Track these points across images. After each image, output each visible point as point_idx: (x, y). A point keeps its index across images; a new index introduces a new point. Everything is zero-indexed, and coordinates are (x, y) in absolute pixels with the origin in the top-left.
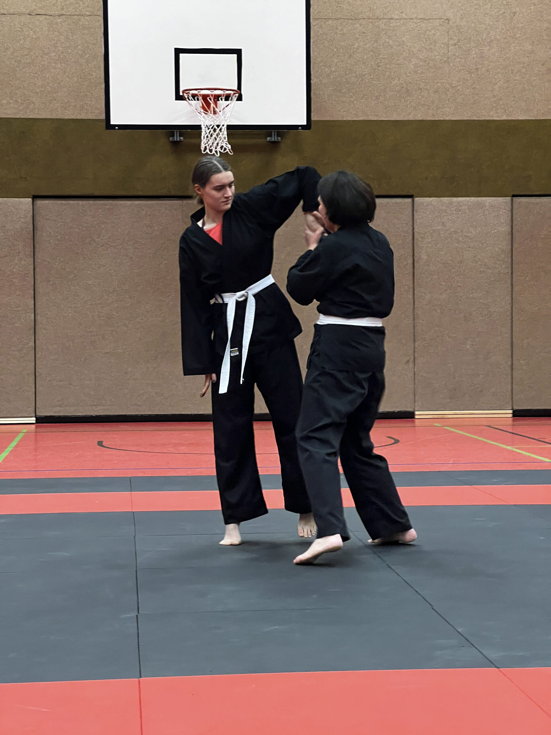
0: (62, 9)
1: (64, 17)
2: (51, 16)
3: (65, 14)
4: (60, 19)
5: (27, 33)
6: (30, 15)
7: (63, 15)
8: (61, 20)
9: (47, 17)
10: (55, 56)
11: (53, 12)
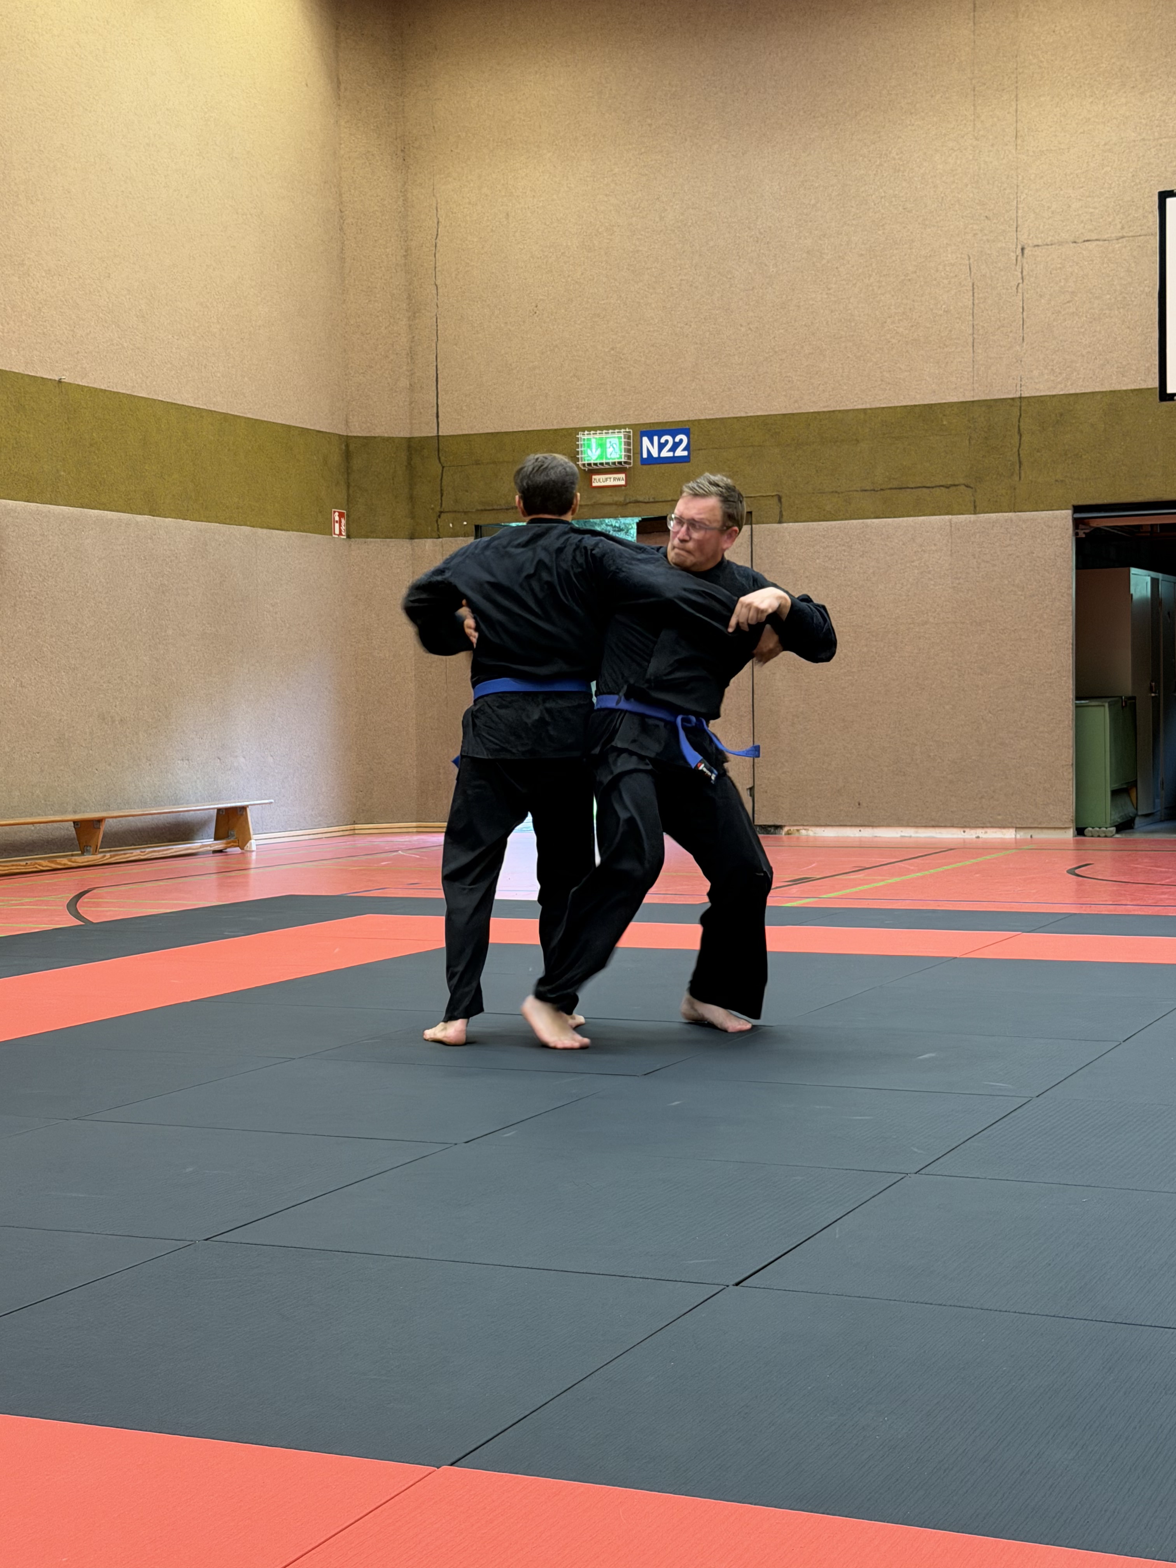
0: (1123, 228)
1: (1124, 240)
2: (1105, 240)
3: (1125, 234)
4: (1118, 243)
5: (1070, 270)
6: (1075, 242)
7: (1123, 237)
8: (1120, 245)
9: (1101, 243)
10: (1110, 299)
11: (1109, 235)
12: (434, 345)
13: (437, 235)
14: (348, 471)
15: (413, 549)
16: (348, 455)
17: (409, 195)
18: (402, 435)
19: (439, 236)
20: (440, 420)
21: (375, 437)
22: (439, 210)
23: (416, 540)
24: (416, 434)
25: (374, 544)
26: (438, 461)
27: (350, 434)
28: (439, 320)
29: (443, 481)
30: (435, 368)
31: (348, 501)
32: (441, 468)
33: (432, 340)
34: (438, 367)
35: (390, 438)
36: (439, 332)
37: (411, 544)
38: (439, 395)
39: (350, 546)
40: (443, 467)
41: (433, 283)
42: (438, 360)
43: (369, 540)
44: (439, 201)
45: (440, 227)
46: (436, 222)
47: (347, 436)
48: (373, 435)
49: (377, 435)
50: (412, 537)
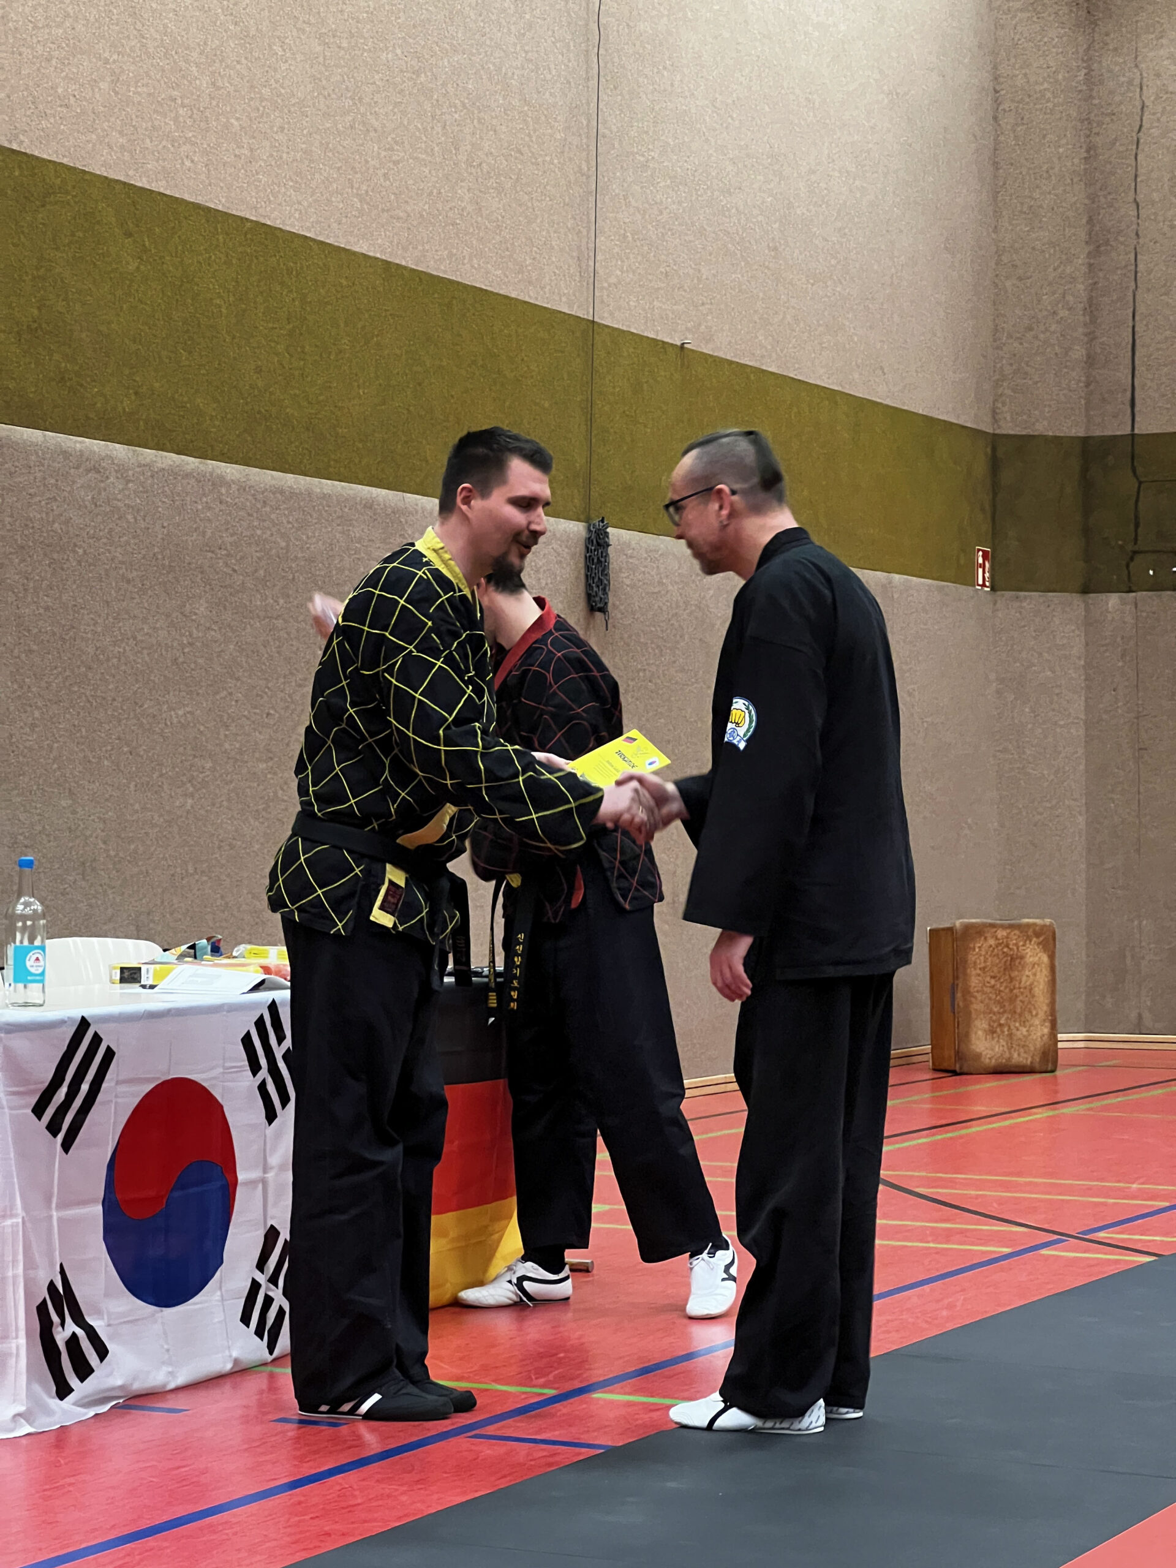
12: (1130, 294)
13: (1141, 126)
14: (995, 488)
15: (1087, 610)
16: (995, 465)
17: (1095, 66)
18: (1073, 432)
19: (1143, 129)
20: (1137, 409)
21: (1033, 436)
22: (1145, 88)
23: (1091, 595)
24: (1098, 433)
25: (1032, 600)
26: (1131, 474)
27: (998, 432)
28: (1139, 257)
29: (1140, 504)
30: (1130, 330)
31: (993, 534)
32: (1137, 485)
33: (1127, 288)
34: (1137, 329)
35: (1056, 437)
36: (1139, 275)
37: (1084, 601)
38: (1136, 372)
39: (995, 603)
40: (1140, 483)
41: (1131, 199)
42: (1137, 318)
43: (1022, 594)
44: (1145, 75)
45: (1146, 114)
46: (1140, 107)
47: (994, 435)
48: (1032, 433)
49: (1036, 433)
50: (1085, 590)
